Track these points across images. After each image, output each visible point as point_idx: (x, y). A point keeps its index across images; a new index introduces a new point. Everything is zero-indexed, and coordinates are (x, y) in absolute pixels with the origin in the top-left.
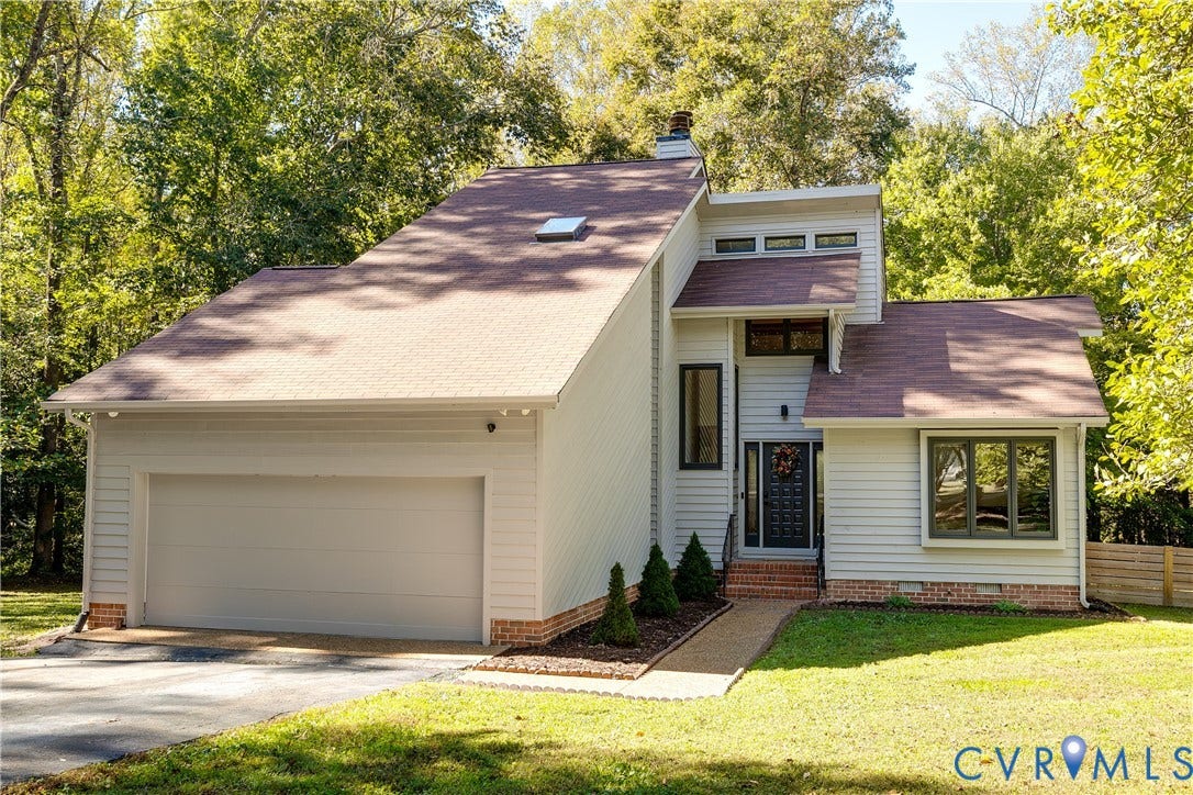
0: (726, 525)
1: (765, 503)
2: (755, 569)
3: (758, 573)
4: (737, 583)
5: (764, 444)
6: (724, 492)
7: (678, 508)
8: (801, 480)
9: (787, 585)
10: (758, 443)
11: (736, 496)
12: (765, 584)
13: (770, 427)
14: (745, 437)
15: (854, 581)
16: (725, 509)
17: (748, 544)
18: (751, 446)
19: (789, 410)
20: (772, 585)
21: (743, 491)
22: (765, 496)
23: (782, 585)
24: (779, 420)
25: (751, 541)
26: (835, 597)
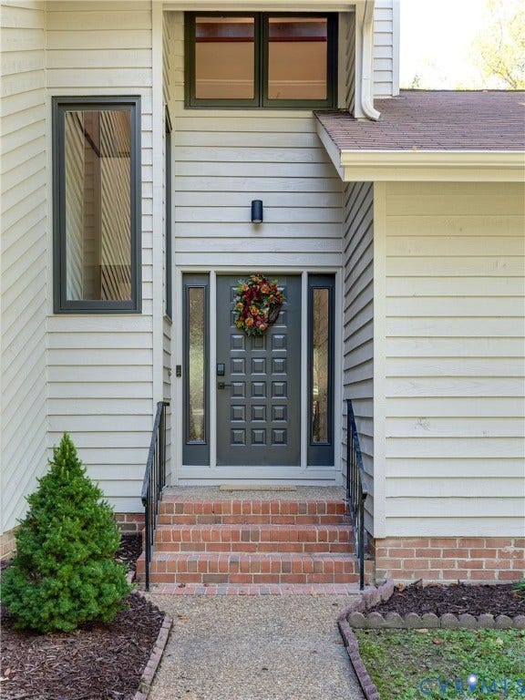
0: (149, 424)
1: (220, 386)
2: (213, 513)
3: (217, 521)
4: (175, 547)
5: (219, 276)
6: (144, 358)
7: (51, 391)
8: (284, 344)
9: (282, 549)
10: (208, 274)
11: (167, 369)
12: (236, 548)
13: (230, 245)
14: (183, 261)
15: (435, 539)
16: (146, 391)
17: (188, 459)
18: (195, 279)
19: (266, 212)
20: (251, 549)
21: (180, 362)
22: (220, 374)
23: (273, 549)
24: (247, 230)
25: (194, 455)
26: (396, 575)
